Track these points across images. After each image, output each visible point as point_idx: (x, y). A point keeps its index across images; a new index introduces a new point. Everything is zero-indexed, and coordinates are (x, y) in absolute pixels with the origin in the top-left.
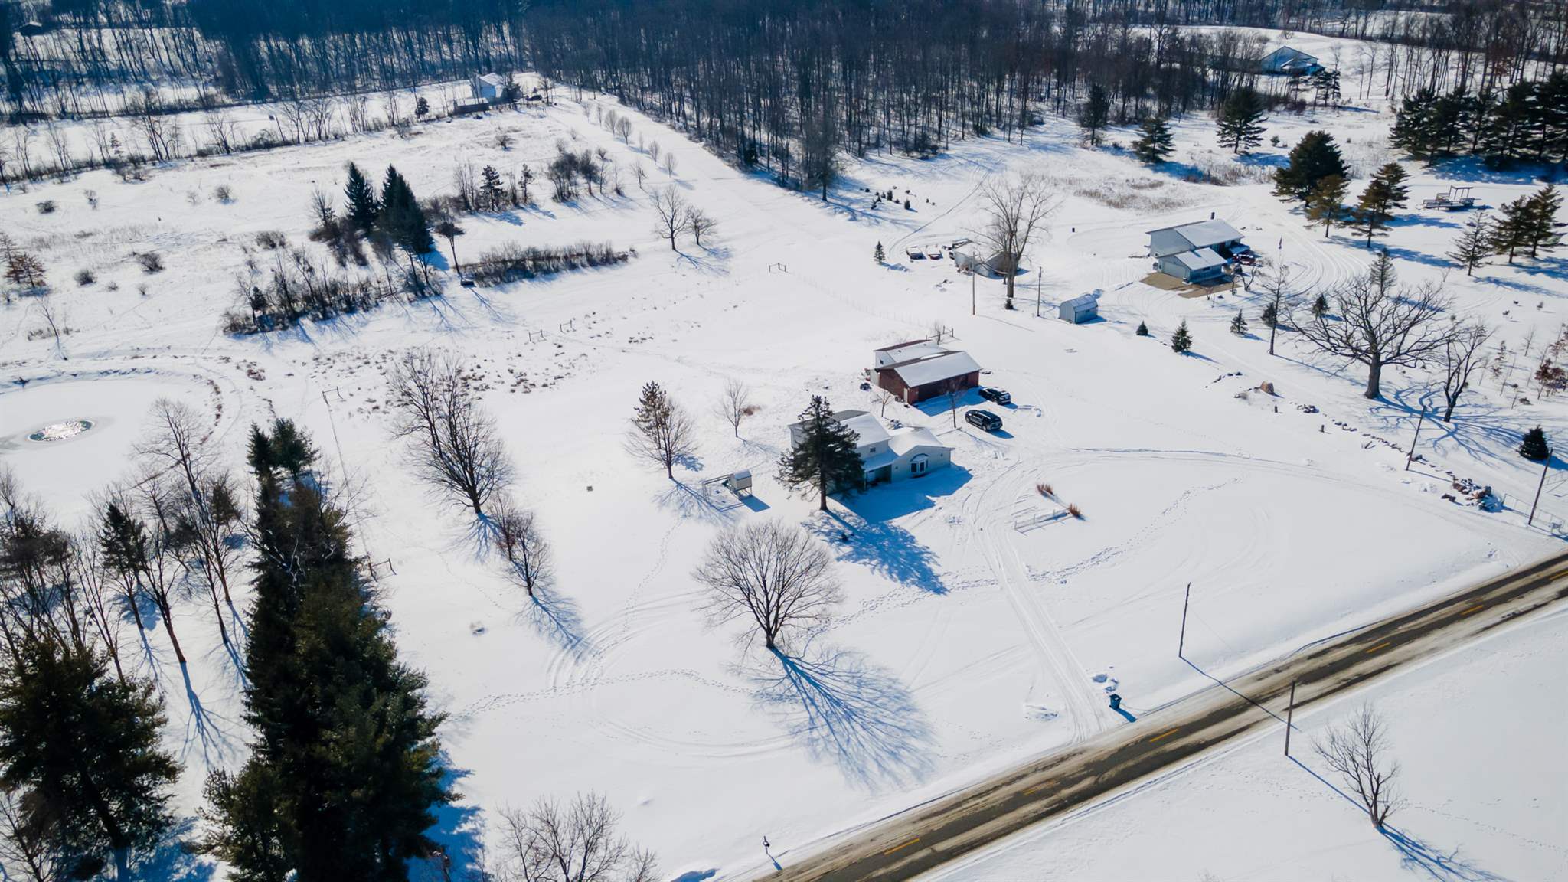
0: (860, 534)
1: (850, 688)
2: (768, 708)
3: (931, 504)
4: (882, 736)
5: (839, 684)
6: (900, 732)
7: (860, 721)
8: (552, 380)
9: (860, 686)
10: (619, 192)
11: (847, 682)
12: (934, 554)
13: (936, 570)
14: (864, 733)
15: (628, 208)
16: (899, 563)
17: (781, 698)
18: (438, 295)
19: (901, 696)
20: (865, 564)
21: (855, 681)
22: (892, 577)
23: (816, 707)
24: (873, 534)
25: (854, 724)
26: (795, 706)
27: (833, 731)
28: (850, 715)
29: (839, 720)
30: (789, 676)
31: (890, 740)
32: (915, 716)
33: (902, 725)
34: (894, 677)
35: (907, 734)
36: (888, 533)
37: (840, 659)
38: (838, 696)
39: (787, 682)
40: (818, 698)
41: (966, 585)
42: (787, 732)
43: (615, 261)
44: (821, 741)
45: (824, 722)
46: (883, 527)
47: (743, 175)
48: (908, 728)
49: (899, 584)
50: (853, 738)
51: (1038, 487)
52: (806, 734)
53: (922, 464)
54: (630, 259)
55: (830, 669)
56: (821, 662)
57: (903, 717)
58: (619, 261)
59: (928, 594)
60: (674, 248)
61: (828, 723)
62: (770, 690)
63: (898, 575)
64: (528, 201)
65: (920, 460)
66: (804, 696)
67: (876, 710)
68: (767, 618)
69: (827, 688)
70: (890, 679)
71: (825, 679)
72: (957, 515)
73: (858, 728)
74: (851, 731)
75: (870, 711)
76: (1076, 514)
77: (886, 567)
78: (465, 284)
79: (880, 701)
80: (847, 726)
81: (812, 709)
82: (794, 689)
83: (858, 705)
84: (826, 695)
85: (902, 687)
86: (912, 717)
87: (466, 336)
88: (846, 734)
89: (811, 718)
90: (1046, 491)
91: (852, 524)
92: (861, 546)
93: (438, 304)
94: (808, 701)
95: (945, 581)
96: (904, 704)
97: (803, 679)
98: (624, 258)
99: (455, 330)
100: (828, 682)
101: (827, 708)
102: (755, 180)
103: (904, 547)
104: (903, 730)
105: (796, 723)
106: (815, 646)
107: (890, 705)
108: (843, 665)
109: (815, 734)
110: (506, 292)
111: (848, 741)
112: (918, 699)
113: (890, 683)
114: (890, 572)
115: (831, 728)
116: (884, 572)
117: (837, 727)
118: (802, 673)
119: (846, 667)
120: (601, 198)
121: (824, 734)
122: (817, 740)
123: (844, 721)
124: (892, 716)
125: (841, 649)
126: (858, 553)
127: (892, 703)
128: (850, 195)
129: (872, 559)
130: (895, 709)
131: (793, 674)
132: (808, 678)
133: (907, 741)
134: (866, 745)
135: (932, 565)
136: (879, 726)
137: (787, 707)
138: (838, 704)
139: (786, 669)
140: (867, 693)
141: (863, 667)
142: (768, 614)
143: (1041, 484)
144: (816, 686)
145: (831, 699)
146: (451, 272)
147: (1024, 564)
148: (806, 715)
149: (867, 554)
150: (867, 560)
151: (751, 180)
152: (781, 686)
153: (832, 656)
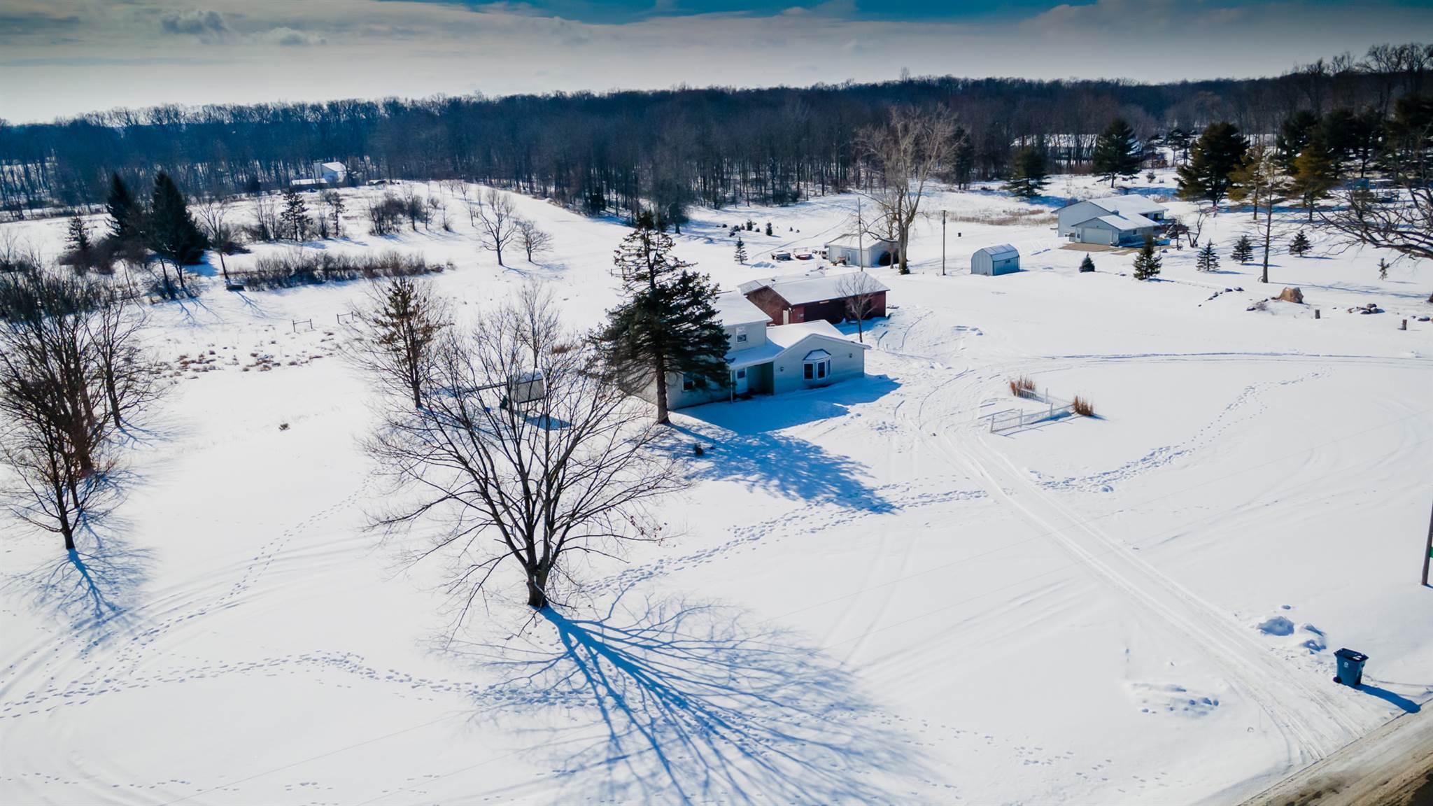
0: (725, 446)
1: (710, 670)
2: (509, 719)
3: (845, 412)
4: (793, 769)
5: (684, 664)
6: (838, 758)
7: (734, 737)
8: (308, 359)
9: (733, 666)
10: (447, 228)
11: (704, 659)
12: (860, 464)
13: (867, 483)
14: (746, 764)
15: (455, 239)
16: (799, 476)
17: (545, 697)
18: (192, 297)
19: (827, 681)
20: (736, 480)
21: (722, 656)
22: (787, 495)
23: (628, 711)
24: (749, 446)
25: (720, 744)
26: (577, 712)
27: (666, 764)
28: (710, 725)
29: (684, 738)
30: (571, 653)
31: (814, 778)
32: (871, 720)
33: (843, 739)
34: (806, 645)
35: (857, 762)
36: (775, 445)
37: (688, 620)
38: (680, 686)
39: (566, 665)
40: (634, 694)
41: (926, 500)
42: (549, 772)
43: (427, 272)
44: (635, 789)
45: (644, 742)
46: (764, 438)
47: (589, 219)
48: (860, 746)
49: (801, 503)
50: (718, 777)
51: (1013, 386)
52: (600, 774)
53: (821, 365)
54: (445, 271)
55: (666, 638)
56: (645, 625)
57: (842, 723)
58: (432, 273)
59: (859, 514)
60: (500, 263)
61: (656, 746)
62: (522, 683)
63: (798, 491)
64: (341, 233)
65: (818, 358)
66: (602, 690)
67: (774, 712)
68: (529, 537)
69: (658, 674)
70: (800, 649)
71: (652, 656)
72: (889, 421)
73: (731, 753)
74: (713, 760)
75: (760, 715)
76: (1085, 411)
77: (776, 482)
78: (231, 288)
79: (781, 692)
80: (704, 748)
81: (618, 718)
82: (580, 678)
83: (730, 703)
84: (652, 686)
85: (831, 664)
86: (863, 721)
87: (212, 330)
88: (700, 768)
89: (613, 736)
90: (1023, 390)
91: (710, 436)
92: (729, 460)
93: (189, 305)
94: (610, 701)
95: (890, 496)
96: (842, 697)
97: (602, 659)
98: (438, 270)
99: (200, 326)
100: (660, 661)
101: (655, 713)
102: (602, 223)
103: (805, 459)
104: (847, 752)
105: (573, 749)
106: (635, 599)
107: (807, 700)
108: (695, 629)
109: (621, 773)
110: (283, 295)
111: (706, 784)
112: (869, 684)
113: (799, 657)
114: (783, 488)
115: (662, 757)
116: (773, 489)
117: (675, 753)
118: (603, 649)
119: (701, 632)
120: (427, 233)
121: (642, 770)
122: (625, 787)
123: (696, 739)
124: (813, 721)
125: (691, 602)
126: (722, 468)
127: (811, 696)
128: (705, 231)
129: (748, 473)
130: (819, 706)
131: (581, 651)
132: (615, 658)
133: (861, 778)
134: (753, 792)
135: (857, 477)
136: (785, 746)
137: (557, 715)
138: (683, 704)
139: (567, 641)
140: (748, 679)
141: (738, 631)
142: (530, 527)
143: (1016, 381)
144: (632, 670)
145: (665, 693)
146: (218, 278)
147: (1025, 470)
148: (604, 730)
149: (739, 469)
150: (740, 476)
151: (597, 223)
152: (550, 675)
153: (669, 614)
